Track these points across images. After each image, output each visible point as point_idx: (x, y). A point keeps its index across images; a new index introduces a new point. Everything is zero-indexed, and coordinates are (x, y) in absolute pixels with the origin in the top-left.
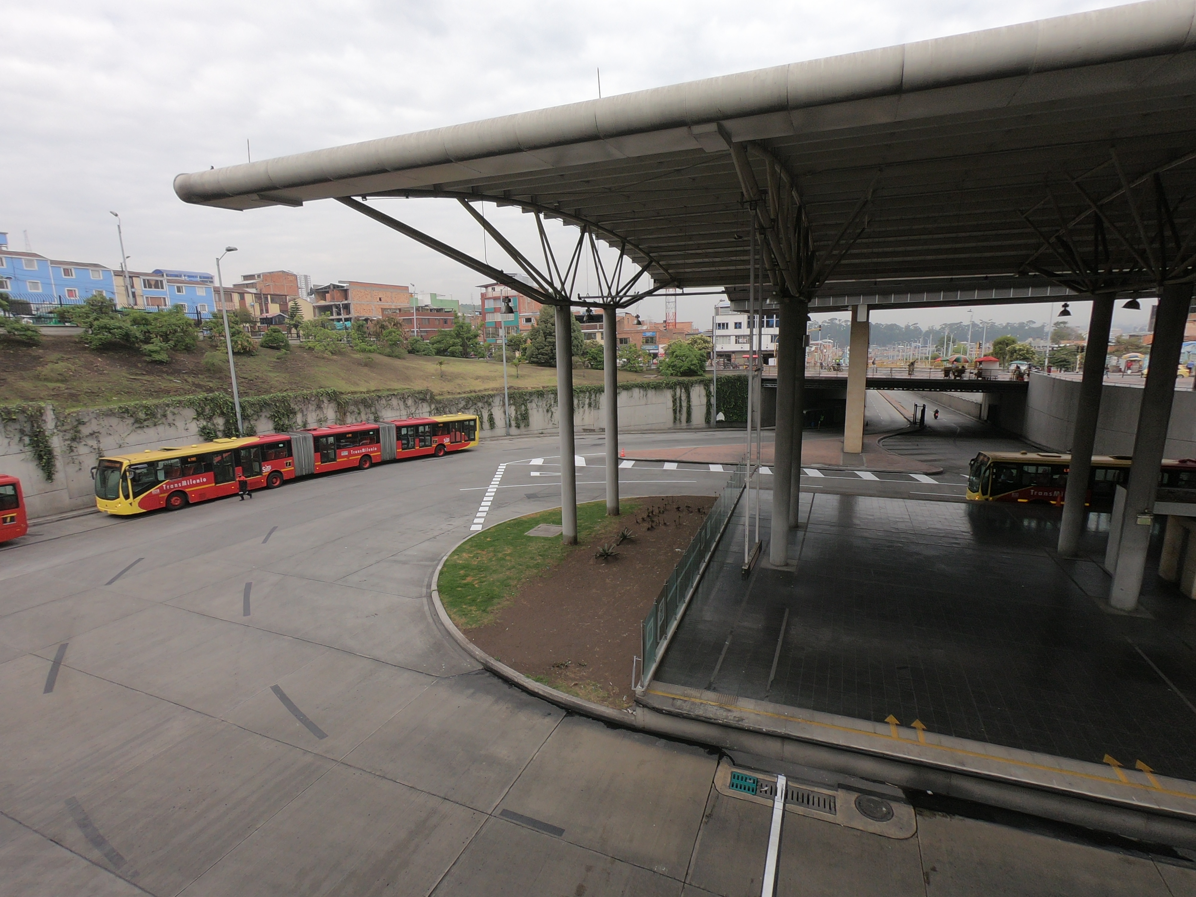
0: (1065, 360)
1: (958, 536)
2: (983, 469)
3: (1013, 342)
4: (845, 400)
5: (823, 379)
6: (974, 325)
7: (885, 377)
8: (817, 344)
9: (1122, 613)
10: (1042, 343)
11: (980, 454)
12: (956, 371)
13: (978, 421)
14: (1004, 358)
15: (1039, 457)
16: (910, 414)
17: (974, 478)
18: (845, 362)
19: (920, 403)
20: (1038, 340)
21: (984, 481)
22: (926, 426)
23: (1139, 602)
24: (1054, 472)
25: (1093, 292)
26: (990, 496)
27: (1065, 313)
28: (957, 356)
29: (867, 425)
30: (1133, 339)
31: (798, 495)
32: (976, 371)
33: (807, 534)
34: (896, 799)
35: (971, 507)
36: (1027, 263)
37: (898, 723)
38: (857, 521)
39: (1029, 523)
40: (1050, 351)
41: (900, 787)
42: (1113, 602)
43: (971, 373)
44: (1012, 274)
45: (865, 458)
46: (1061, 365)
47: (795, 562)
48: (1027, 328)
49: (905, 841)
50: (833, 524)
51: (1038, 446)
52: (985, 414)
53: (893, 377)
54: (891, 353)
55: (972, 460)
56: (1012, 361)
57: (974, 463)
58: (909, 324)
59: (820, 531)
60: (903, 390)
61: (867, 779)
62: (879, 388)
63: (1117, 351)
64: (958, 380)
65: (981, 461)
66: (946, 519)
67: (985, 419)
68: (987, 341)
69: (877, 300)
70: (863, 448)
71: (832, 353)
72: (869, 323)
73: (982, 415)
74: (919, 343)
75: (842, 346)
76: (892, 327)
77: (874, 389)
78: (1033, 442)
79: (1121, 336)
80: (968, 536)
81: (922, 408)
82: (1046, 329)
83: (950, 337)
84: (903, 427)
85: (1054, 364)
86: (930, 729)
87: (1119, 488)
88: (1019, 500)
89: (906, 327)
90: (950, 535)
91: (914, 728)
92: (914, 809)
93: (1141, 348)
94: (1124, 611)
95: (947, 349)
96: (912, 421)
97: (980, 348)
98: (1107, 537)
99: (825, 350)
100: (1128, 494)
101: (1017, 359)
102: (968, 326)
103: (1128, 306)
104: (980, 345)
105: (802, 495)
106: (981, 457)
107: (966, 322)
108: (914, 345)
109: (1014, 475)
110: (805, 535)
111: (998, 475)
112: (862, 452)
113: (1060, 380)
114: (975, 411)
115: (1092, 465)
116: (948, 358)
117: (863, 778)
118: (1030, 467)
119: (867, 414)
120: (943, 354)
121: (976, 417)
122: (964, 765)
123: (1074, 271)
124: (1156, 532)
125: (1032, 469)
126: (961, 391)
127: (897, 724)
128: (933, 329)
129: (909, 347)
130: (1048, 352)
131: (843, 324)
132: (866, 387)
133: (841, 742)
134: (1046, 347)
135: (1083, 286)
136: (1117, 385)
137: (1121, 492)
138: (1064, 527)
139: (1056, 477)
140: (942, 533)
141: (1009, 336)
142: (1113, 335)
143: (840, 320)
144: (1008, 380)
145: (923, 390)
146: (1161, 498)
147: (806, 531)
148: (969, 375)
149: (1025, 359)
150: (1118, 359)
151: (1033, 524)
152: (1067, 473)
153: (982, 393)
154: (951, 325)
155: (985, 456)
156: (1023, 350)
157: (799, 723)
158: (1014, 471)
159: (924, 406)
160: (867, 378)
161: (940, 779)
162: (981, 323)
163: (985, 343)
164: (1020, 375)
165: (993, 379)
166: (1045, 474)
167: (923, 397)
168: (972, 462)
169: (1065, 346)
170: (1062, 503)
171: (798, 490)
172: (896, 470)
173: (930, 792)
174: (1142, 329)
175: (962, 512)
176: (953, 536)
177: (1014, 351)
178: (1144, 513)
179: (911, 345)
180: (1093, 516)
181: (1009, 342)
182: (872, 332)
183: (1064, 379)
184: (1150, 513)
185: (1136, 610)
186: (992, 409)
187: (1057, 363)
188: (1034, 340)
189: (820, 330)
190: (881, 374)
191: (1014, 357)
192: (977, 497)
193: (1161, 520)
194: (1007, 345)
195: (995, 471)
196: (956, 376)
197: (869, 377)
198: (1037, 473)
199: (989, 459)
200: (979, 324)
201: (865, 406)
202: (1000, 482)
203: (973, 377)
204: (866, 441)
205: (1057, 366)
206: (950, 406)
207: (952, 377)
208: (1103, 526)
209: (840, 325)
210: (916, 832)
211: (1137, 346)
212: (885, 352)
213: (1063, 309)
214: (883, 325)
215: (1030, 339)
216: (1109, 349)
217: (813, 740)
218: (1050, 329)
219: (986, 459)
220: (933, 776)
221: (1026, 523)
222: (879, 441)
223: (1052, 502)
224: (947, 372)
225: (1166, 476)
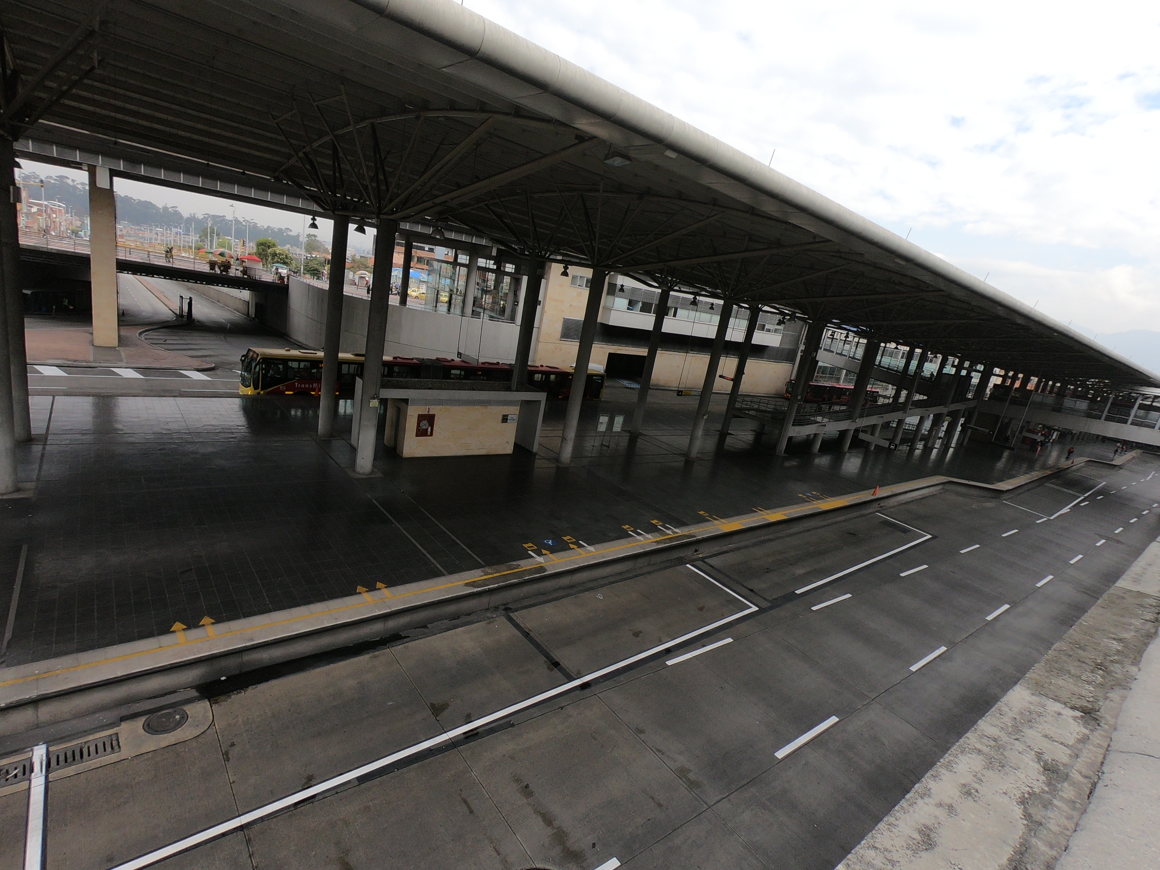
0: (316, 270)
1: (233, 431)
2: (253, 365)
3: (274, 245)
4: (90, 282)
5: (55, 252)
6: (237, 221)
7: (141, 261)
8: (41, 205)
9: (365, 477)
10: (298, 251)
11: (249, 349)
12: (222, 266)
13: (247, 319)
14: (267, 260)
15: (300, 354)
16: (176, 306)
17: (246, 374)
18: (86, 234)
19: (187, 295)
20: (295, 248)
21: (255, 376)
22: (194, 320)
23: (374, 465)
24: (313, 367)
25: (333, 212)
26: (261, 390)
27: (314, 226)
28: (222, 250)
29: (123, 314)
30: (363, 260)
31: (28, 400)
32: (242, 269)
33: (48, 448)
34: (190, 701)
35: (244, 401)
36: (281, 169)
37: (185, 627)
38: (120, 426)
39: (296, 412)
40: (304, 259)
41: (192, 688)
42: (358, 469)
43: (237, 270)
44: (268, 178)
45: (123, 352)
46: (314, 273)
47: (31, 485)
48: (285, 234)
49: (202, 736)
50: (84, 432)
51: (299, 344)
52: (252, 312)
53: (151, 262)
54: (148, 235)
55: (243, 356)
56: (273, 263)
57: (245, 359)
58: (167, 206)
59: (68, 442)
60: (165, 278)
61: (155, 697)
62: (134, 273)
63: (353, 267)
64: (224, 275)
65: (251, 358)
66: (220, 414)
67: (253, 316)
68: (250, 242)
69: (121, 166)
70: (119, 341)
71: (66, 220)
72: (113, 192)
73: (250, 314)
74: (181, 229)
75: (79, 214)
76: (147, 205)
77: (128, 273)
78: (295, 340)
79: (355, 255)
80: (244, 429)
81: (189, 300)
82: (301, 239)
83: (214, 229)
84: (169, 319)
85: (308, 271)
86: (218, 620)
87: (358, 379)
88: (286, 393)
89: (163, 208)
90: (226, 431)
91: (203, 625)
92: (209, 701)
93: (368, 267)
94: (365, 475)
95: (211, 241)
96: (178, 313)
97: (243, 245)
98: (352, 419)
99: (54, 216)
100: (363, 382)
101: (278, 262)
102: (231, 221)
103: (357, 230)
104: (244, 244)
105: (32, 400)
106: (251, 353)
107: (229, 217)
108: (174, 230)
109: (281, 370)
110: (44, 449)
111: (267, 370)
112: (119, 346)
113: (314, 287)
114: (243, 308)
115: (339, 361)
116: (212, 251)
117: (150, 698)
118: (293, 363)
119: (121, 301)
120: (208, 245)
121: (245, 315)
122: (252, 640)
123: (319, 190)
124: (382, 412)
125: (295, 365)
126: (228, 287)
127: (184, 630)
128: (195, 217)
129: (169, 232)
130: (303, 260)
131: (79, 186)
132: (117, 269)
133: (120, 673)
134: (301, 255)
135: (325, 205)
136: (354, 296)
137: (359, 382)
138: (321, 413)
139: (314, 371)
140: (218, 429)
141: (270, 239)
142: (349, 253)
143: (73, 181)
144: (271, 281)
145: (188, 281)
146: (384, 386)
147: (45, 444)
148: (235, 272)
149: (285, 263)
150: (354, 275)
151: (299, 413)
152: (321, 368)
153: (249, 291)
154: (214, 217)
155: (254, 352)
156: (283, 255)
157: (58, 675)
158: (281, 367)
159: (191, 299)
160: (117, 259)
161: (232, 662)
162: (244, 221)
163: (249, 242)
164: (281, 278)
165: (257, 278)
166: (305, 368)
167: (189, 289)
168: (243, 358)
169: (316, 257)
170: (320, 393)
171: (26, 393)
172: (164, 366)
173: (223, 678)
174: (368, 253)
175: (236, 406)
176: (229, 431)
177: (274, 255)
178: (374, 398)
179: (171, 229)
180: (342, 402)
181: (270, 244)
182: (118, 205)
183: (316, 286)
184: (377, 398)
185: (372, 472)
186: (259, 307)
187: (311, 270)
188: (291, 246)
189: (42, 186)
190: (136, 257)
191: (275, 260)
192: (249, 391)
193: (384, 402)
194: (269, 247)
195: (264, 366)
196: (222, 271)
197: (119, 258)
198: (299, 368)
199: (258, 355)
200: (242, 221)
201: (118, 293)
202: (269, 377)
203: (239, 274)
204: (123, 333)
205: (311, 274)
206: (219, 302)
207: (218, 272)
208: (349, 411)
209: (75, 188)
210: (213, 720)
211: (365, 265)
212: (140, 232)
213: (311, 222)
214: (135, 200)
215: (288, 246)
216: (347, 265)
217: (81, 686)
218: (303, 239)
219: (255, 356)
220: (224, 663)
221: (293, 413)
222: (140, 334)
223: (313, 393)
224: (212, 265)
225: (386, 369)
